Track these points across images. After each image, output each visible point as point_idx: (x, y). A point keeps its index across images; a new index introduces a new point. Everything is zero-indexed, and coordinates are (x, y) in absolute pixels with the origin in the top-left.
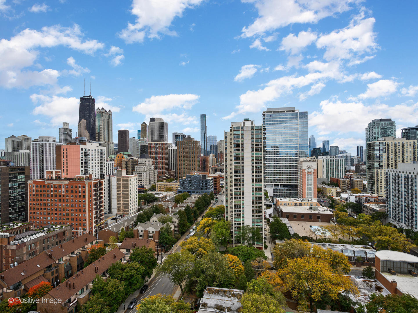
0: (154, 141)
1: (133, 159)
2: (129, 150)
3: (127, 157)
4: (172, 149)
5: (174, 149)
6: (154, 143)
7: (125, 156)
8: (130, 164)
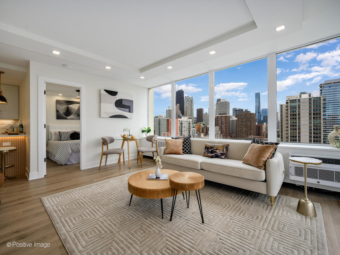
0: (220, 114)
1: (207, 127)
2: (203, 121)
3: (203, 125)
4: (233, 119)
5: (234, 119)
6: (220, 116)
7: (202, 125)
8: (205, 130)
